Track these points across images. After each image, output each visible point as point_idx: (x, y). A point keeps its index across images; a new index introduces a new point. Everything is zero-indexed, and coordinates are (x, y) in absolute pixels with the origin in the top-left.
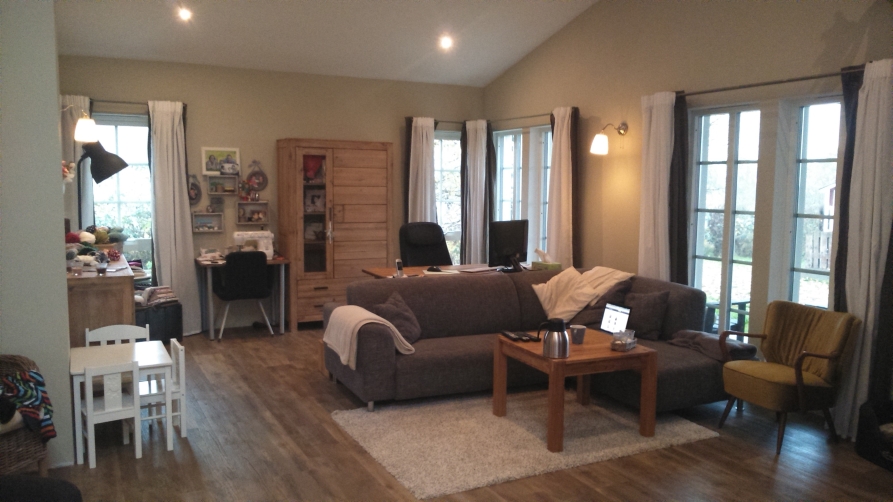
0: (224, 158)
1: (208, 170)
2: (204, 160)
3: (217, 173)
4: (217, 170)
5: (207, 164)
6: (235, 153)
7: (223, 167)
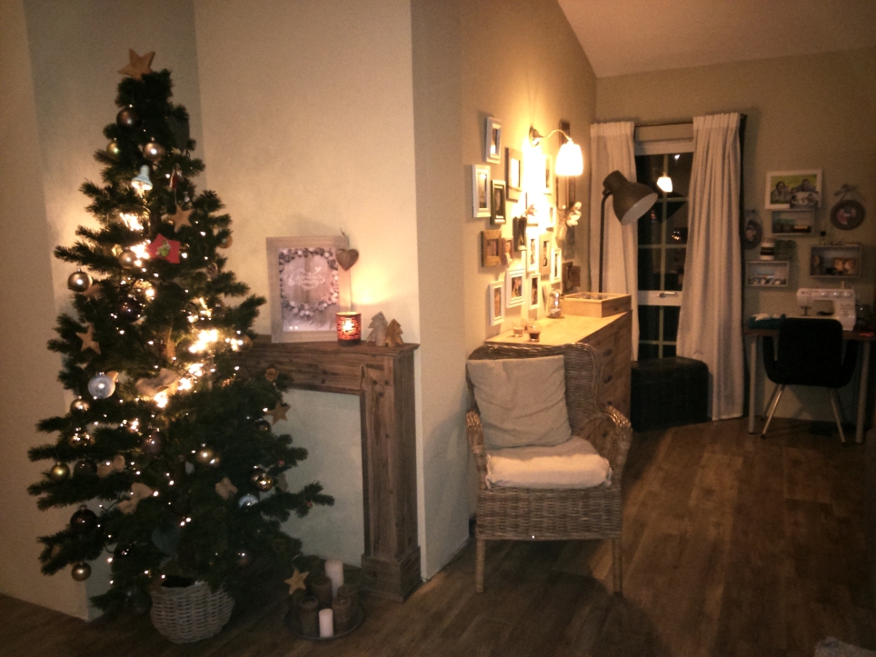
0: (799, 184)
1: (773, 202)
2: (768, 190)
3: (785, 206)
4: (786, 202)
5: (772, 194)
6: (815, 176)
7: (794, 198)
